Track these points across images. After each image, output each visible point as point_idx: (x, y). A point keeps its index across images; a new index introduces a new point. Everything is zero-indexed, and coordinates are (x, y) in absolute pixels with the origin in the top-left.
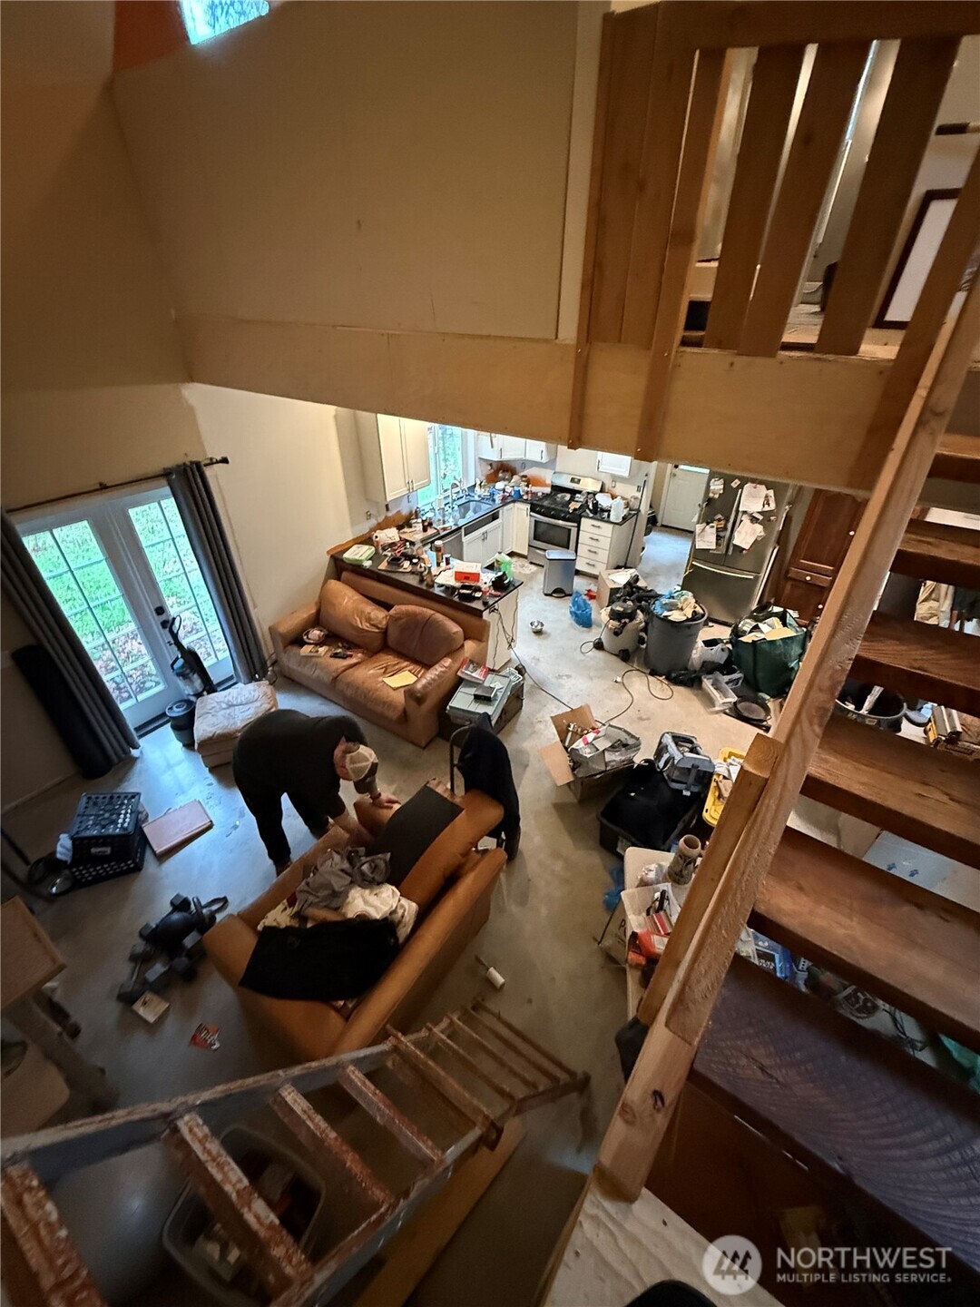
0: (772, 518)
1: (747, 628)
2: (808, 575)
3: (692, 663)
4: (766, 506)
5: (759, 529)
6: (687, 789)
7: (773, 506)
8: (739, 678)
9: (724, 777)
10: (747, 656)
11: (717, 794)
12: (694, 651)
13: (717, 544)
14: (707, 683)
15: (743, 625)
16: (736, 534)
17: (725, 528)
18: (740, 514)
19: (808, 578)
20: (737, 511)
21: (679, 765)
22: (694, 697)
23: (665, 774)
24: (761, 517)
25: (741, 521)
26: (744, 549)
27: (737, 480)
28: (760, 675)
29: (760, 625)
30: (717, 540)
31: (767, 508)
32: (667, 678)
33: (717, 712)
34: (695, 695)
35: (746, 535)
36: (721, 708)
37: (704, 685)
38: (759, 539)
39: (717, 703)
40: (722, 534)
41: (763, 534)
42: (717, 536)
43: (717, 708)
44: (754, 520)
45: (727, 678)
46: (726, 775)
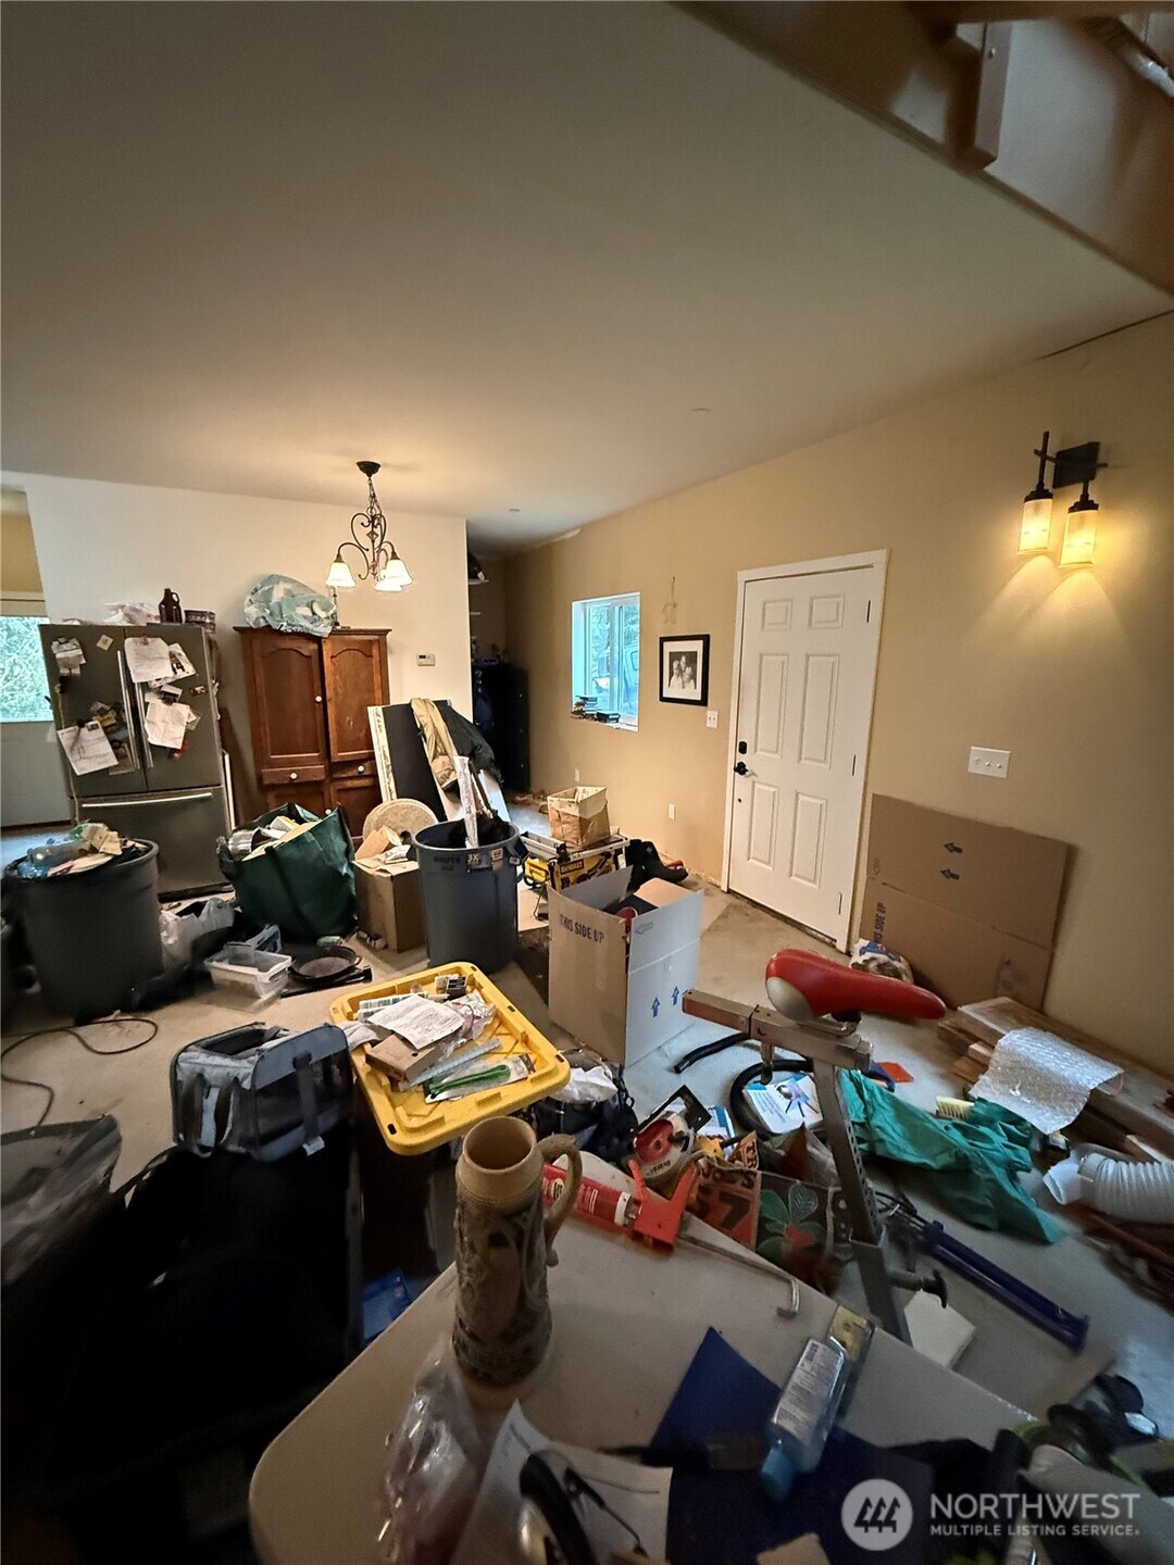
0: (198, 689)
1: (245, 845)
2: (291, 773)
3: (169, 954)
4: (179, 671)
5: (184, 711)
6: (308, 1138)
7: (190, 670)
8: (274, 936)
9: (373, 1043)
10: (270, 883)
11: (385, 1081)
12: (164, 934)
13: (118, 756)
14: (222, 968)
15: (235, 844)
16: (147, 727)
17: (122, 724)
18: (139, 692)
19: (294, 776)
20: (131, 685)
21: (261, 1085)
22: (208, 1007)
23: (233, 1147)
24: (178, 692)
25: (146, 704)
26: (174, 750)
27: (104, 637)
28: (306, 909)
29: (265, 831)
30: (114, 748)
31: (181, 674)
32: (125, 1011)
33: (269, 1003)
34: (209, 1003)
35: (166, 726)
36: (273, 993)
37: (216, 975)
38: (193, 728)
39: (260, 989)
40: (119, 736)
41: (194, 718)
42: (111, 742)
43: (265, 997)
44: (169, 699)
45: (253, 942)
46: (373, 1036)
